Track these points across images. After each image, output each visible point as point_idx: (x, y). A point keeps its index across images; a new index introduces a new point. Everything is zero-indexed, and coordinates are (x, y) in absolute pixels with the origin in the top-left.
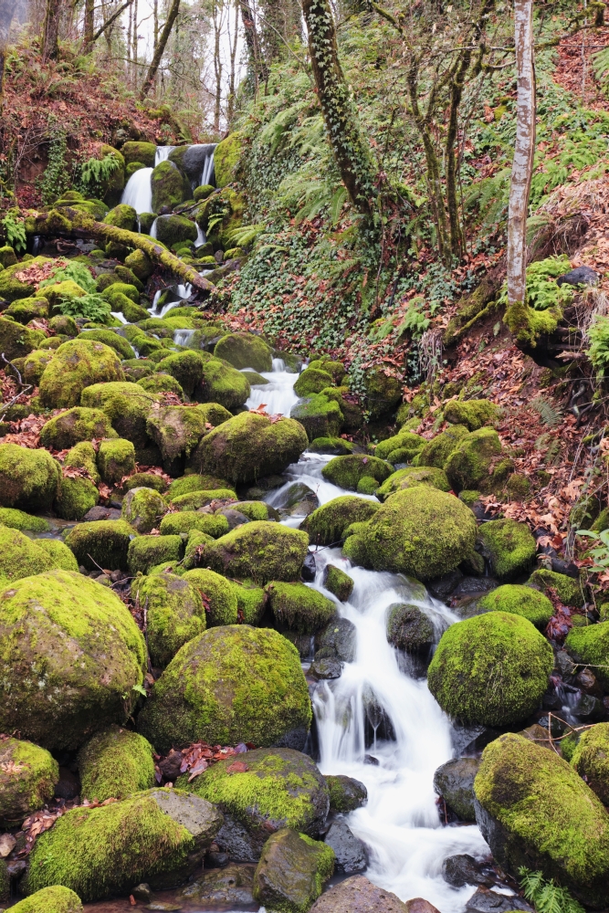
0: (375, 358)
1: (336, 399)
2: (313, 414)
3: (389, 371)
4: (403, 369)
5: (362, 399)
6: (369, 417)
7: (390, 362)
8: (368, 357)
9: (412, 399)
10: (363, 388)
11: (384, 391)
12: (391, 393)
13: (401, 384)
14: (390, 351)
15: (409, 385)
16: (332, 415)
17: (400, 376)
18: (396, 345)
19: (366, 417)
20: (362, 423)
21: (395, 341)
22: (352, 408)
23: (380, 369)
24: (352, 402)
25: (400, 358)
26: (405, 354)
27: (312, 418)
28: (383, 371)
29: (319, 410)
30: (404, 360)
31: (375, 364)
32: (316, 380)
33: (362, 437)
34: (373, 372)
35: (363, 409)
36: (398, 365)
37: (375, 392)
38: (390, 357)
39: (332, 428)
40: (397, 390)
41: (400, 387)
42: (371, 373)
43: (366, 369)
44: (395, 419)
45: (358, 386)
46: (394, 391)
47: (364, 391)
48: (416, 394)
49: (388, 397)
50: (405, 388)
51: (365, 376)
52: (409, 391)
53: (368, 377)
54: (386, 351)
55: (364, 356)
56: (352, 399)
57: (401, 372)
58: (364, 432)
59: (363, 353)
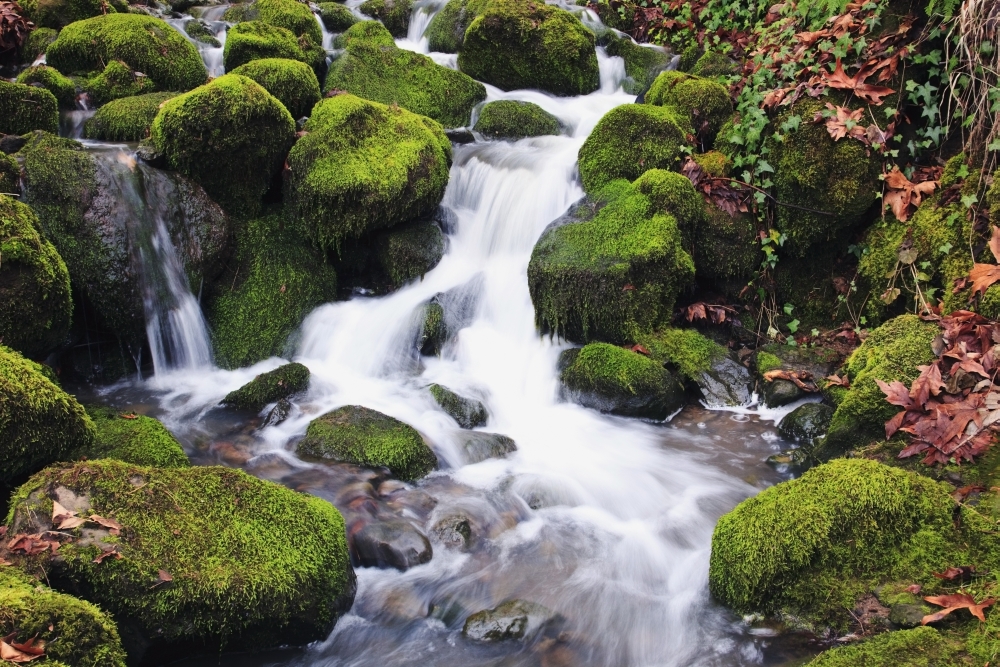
0: (805, 77)
1: (672, 208)
2: (591, 264)
3: (841, 122)
4: (890, 112)
5: (760, 197)
6: (778, 250)
7: (849, 92)
8: (789, 70)
9: (911, 210)
10: (765, 166)
11: (823, 184)
12: (845, 190)
13: (879, 160)
14: (851, 55)
15: (903, 162)
17: (878, 136)
18: (873, 34)
19: (769, 251)
20: (758, 267)
21: (873, 21)
22: (728, 227)
23: (816, 114)
24: (730, 208)
25: (883, 76)
26: (899, 64)
27: (586, 275)
28: (823, 121)
29: (611, 247)
30: (896, 83)
31: (803, 94)
32: (634, 139)
33: (757, 304)
34: (794, 121)
35: (764, 226)
36: (876, 96)
37: (795, 184)
38: (850, 73)
39: (647, 306)
40: (863, 180)
41: (873, 172)
42: (786, 126)
43: (773, 112)
44: (854, 260)
45: (752, 158)
46: (854, 184)
47: (765, 175)
48: (925, 195)
49: (832, 202)
50: (892, 174)
51: (768, 130)
52: (904, 183)
53: (779, 137)
54: (840, 54)
55: (778, 65)
56: (730, 199)
57: (883, 121)
58: (762, 292)
59: (777, 56)
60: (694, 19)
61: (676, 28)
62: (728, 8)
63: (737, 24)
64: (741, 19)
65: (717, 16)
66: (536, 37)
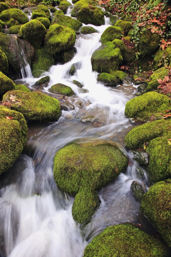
0: (147, 20)
1: (119, 47)
2: (103, 58)
3: (154, 29)
4: (164, 27)
5: (136, 45)
6: (139, 56)
7: (156, 23)
8: (144, 19)
9: (165, 48)
10: (138, 39)
11: (149, 42)
12: (153, 44)
13: (161, 37)
14: (158, 15)
15: (165, 38)
16: (113, 59)
17: (161, 32)
18: (163, 11)
19: (137, 56)
20: (134, 59)
21: (163, 8)
22: (130, 51)
23: (149, 28)
24: (130, 47)
25: (163, 20)
26: (167, 17)
27: (102, 60)
28: (150, 29)
29: (107, 54)
30: (166, 21)
31: (147, 24)
32: (112, 33)
33: (134, 67)
34: (144, 29)
35: (136, 51)
36: (161, 24)
37: (144, 42)
38: (157, 19)
39: (113, 66)
40: (157, 42)
41: (159, 40)
42: (143, 30)
43: (140, 27)
44: (153, 58)
45: (135, 37)
46: (155, 42)
47: (138, 41)
48: (169, 45)
49: (150, 46)
50: (163, 41)
51: (139, 31)
52: (165, 42)
53: (141, 33)
54: (155, 15)
55: (142, 18)
56: (130, 45)
57: (162, 29)
58: (135, 64)
59: (142, 16)
60: (124, 10)
61: (121, 12)
62: (131, 7)
63: (133, 11)
64: (134, 10)
65: (129, 9)
66: (92, 13)
